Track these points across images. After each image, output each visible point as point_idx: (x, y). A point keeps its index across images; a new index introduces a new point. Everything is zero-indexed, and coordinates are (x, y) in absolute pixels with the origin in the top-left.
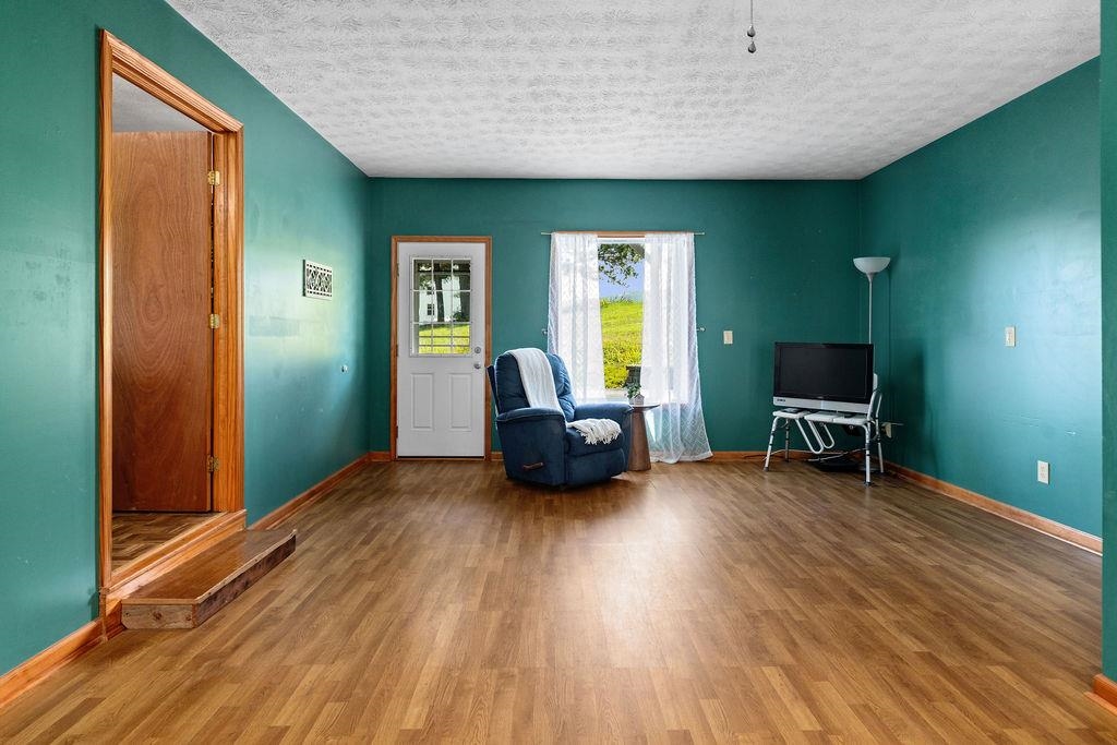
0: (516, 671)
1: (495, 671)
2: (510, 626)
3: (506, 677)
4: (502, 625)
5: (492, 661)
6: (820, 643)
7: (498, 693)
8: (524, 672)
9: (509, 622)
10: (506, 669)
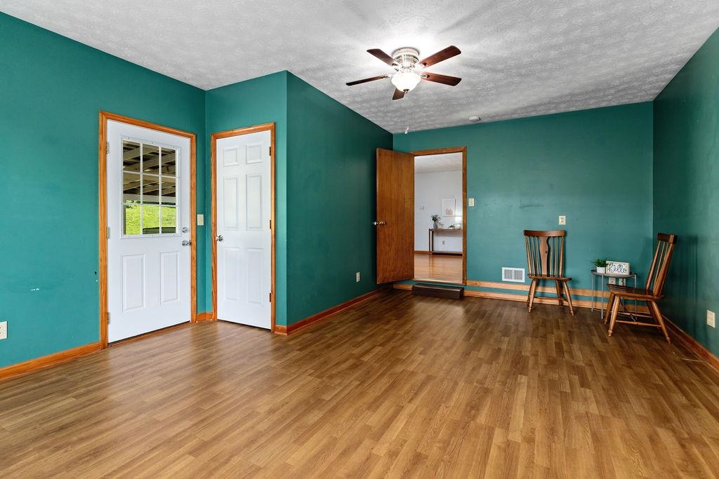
0: (475, 384)
1: (486, 386)
2: (472, 408)
3: (480, 382)
4: (478, 410)
5: (487, 391)
6: (322, 364)
7: (486, 378)
8: (471, 383)
9: (474, 412)
10: (480, 386)
